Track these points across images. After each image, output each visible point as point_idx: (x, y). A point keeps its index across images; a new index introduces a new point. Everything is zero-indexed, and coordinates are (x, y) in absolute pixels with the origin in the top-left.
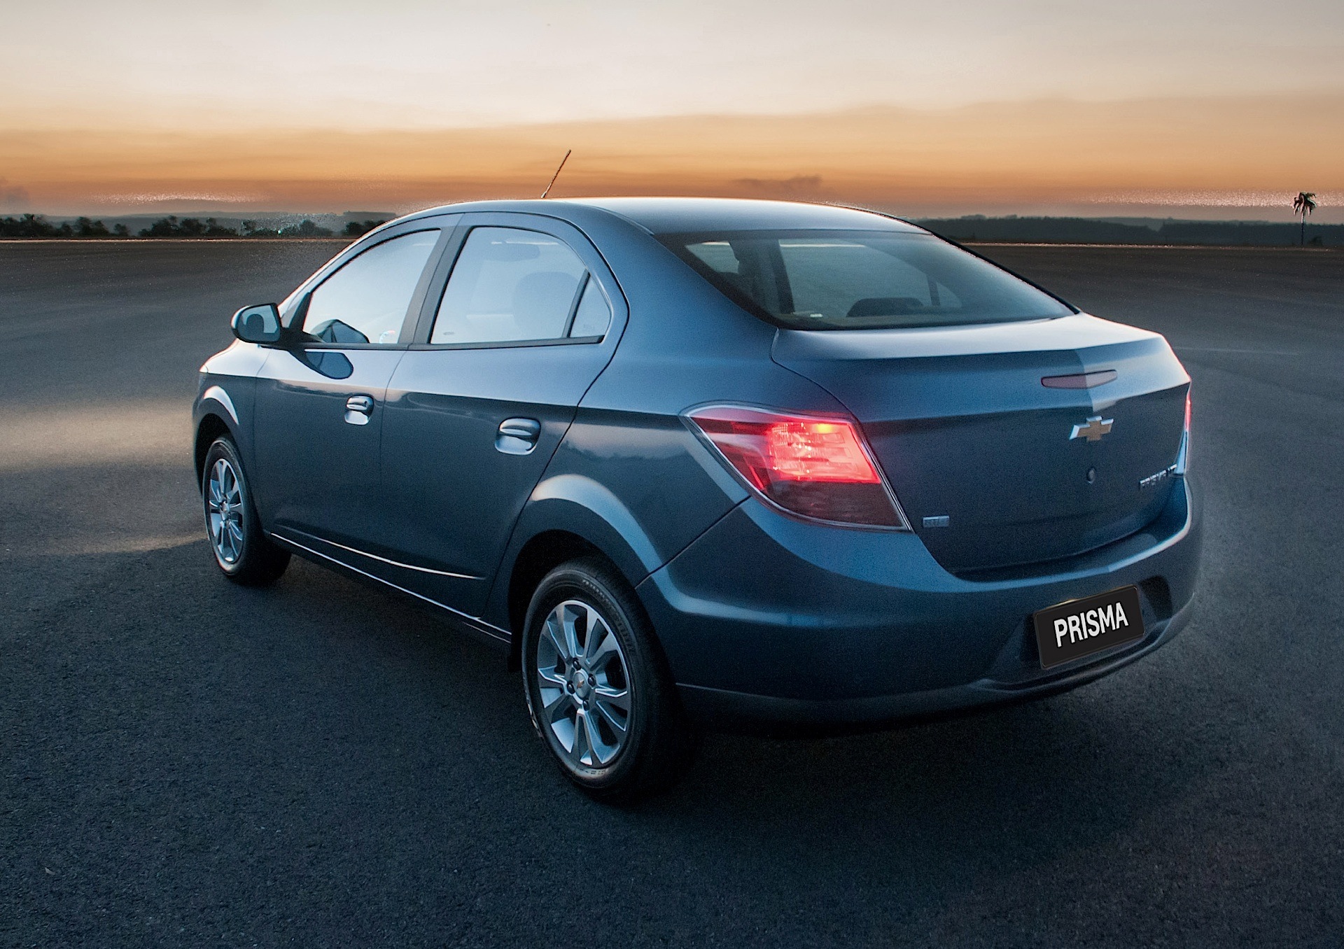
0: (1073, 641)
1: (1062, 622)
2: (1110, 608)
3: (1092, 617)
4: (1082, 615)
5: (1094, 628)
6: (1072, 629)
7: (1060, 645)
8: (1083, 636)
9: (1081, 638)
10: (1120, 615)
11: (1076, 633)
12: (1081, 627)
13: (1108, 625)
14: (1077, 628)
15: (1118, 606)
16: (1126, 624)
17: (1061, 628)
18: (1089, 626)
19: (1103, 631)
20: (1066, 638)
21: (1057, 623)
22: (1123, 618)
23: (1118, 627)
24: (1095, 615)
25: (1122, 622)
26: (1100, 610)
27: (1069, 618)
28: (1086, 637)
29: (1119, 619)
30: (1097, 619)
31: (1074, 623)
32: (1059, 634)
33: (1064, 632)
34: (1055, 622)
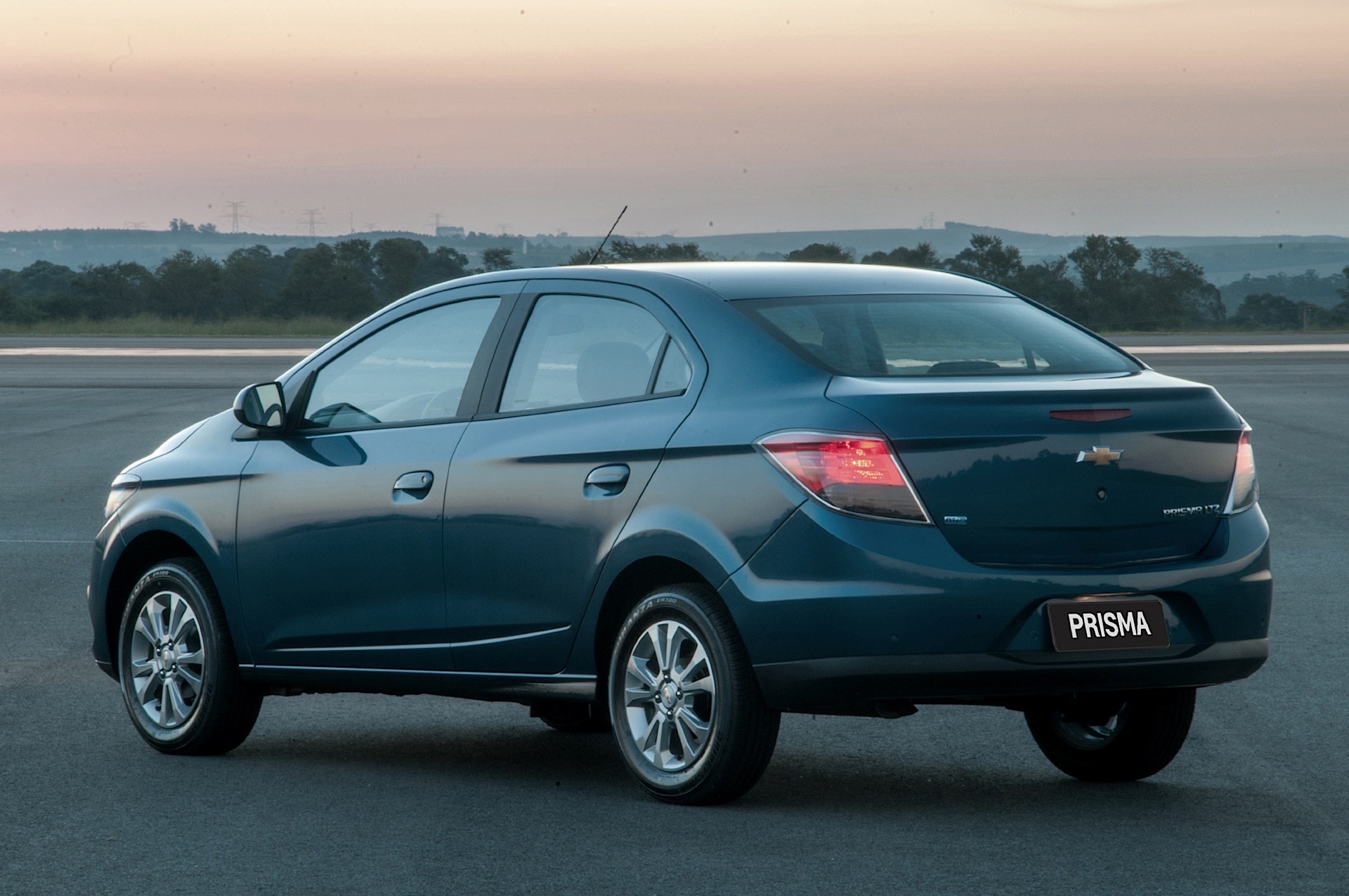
0: (1089, 635)
1: (1077, 616)
2: (1130, 614)
3: (1110, 619)
4: (1099, 615)
5: (1112, 630)
6: (1088, 626)
8: (1100, 634)
9: (1098, 635)
10: (1142, 624)
11: (1092, 629)
12: (1097, 624)
13: (1128, 630)
14: (1093, 625)
15: (1140, 615)
16: (1149, 633)
17: (1076, 621)
18: (1106, 626)
19: (1123, 634)
20: (1081, 631)
21: (1072, 617)
22: (1146, 626)
23: (1139, 633)
24: (1114, 618)
25: (1143, 631)
26: (1119, 615)
27: (1084, 615)
28: (1103, 635)
29: (1140, 627)
30: (1116, 622)
31: (1090, 620)
32: (1074, 627)
33: (1079, 626)
34: (1070, 616)
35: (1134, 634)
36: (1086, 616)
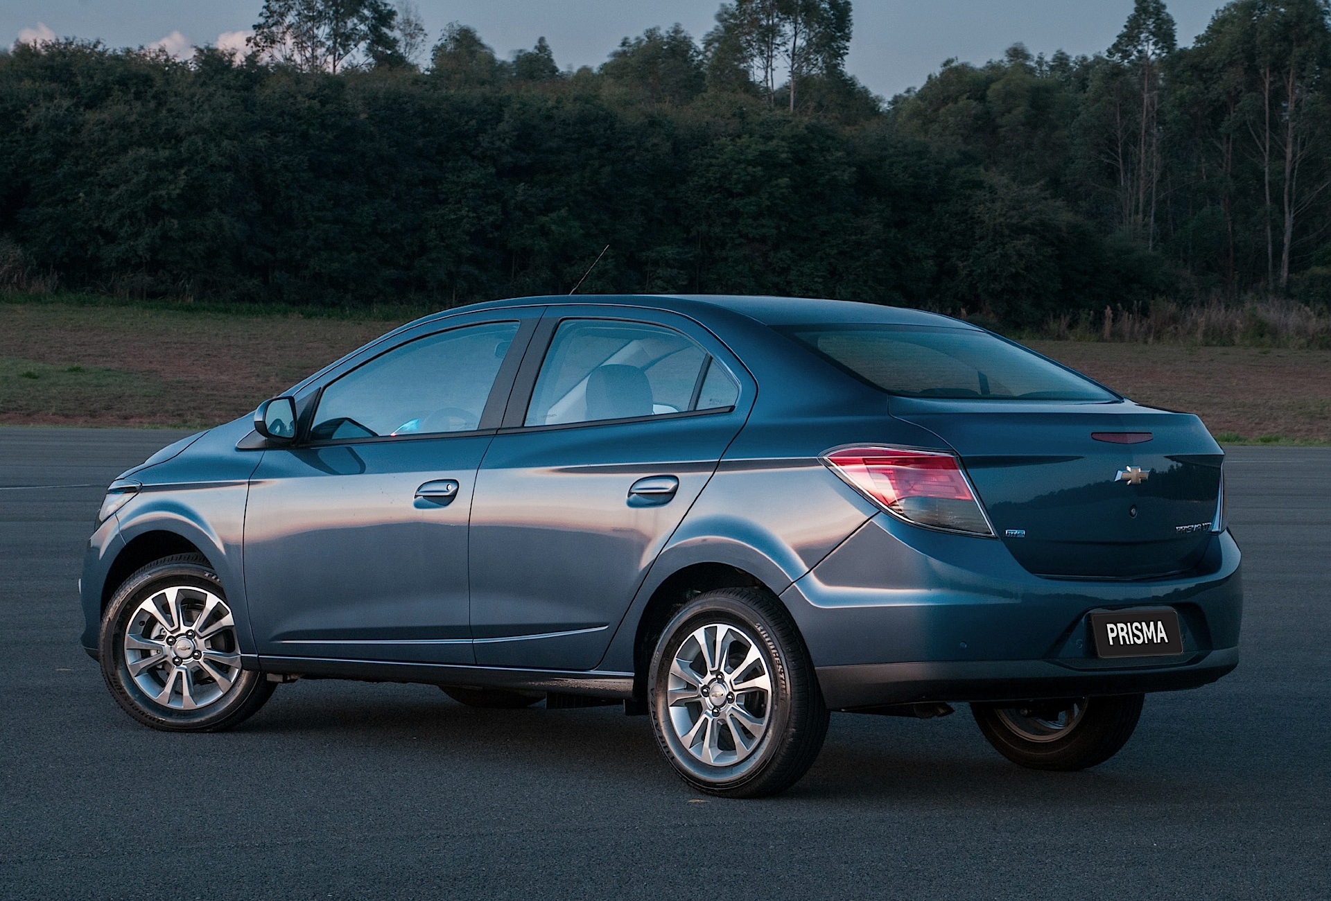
0: (1122, 643)
1: (1112, 626)
2: (1152, 623)
4: (1129, 624)
5: (1138, 637)
6: (1121, 634)
7: (1111, 643)
8: (1130, 642)
9: (1128, 643)
10: (1161, 632)
11: (1123, 637)
12: (1128, 633)
13: (1150, 638)
14: (1124, 634)
15: (1160, 623)
16: (1167, 641)
17: (1112, 630)
18: (1134, 635)
19: (1146, 642)
20: (1116, 639)
21: (1109, 626)
22: (1164, 635)
23: (1159, 641)
24: (1140, 627)
25: (1162, 639)
26: (1144, 624)
27: (1118, 625)
28: (1132, 643)
29: (1160, 635)
30: (1141, 631)
31: (1122, 629)
32: (1111, 635)
33: (1114, 635)
34: (1108, 625)
35: (1155, 641)
36: (1120, 625)
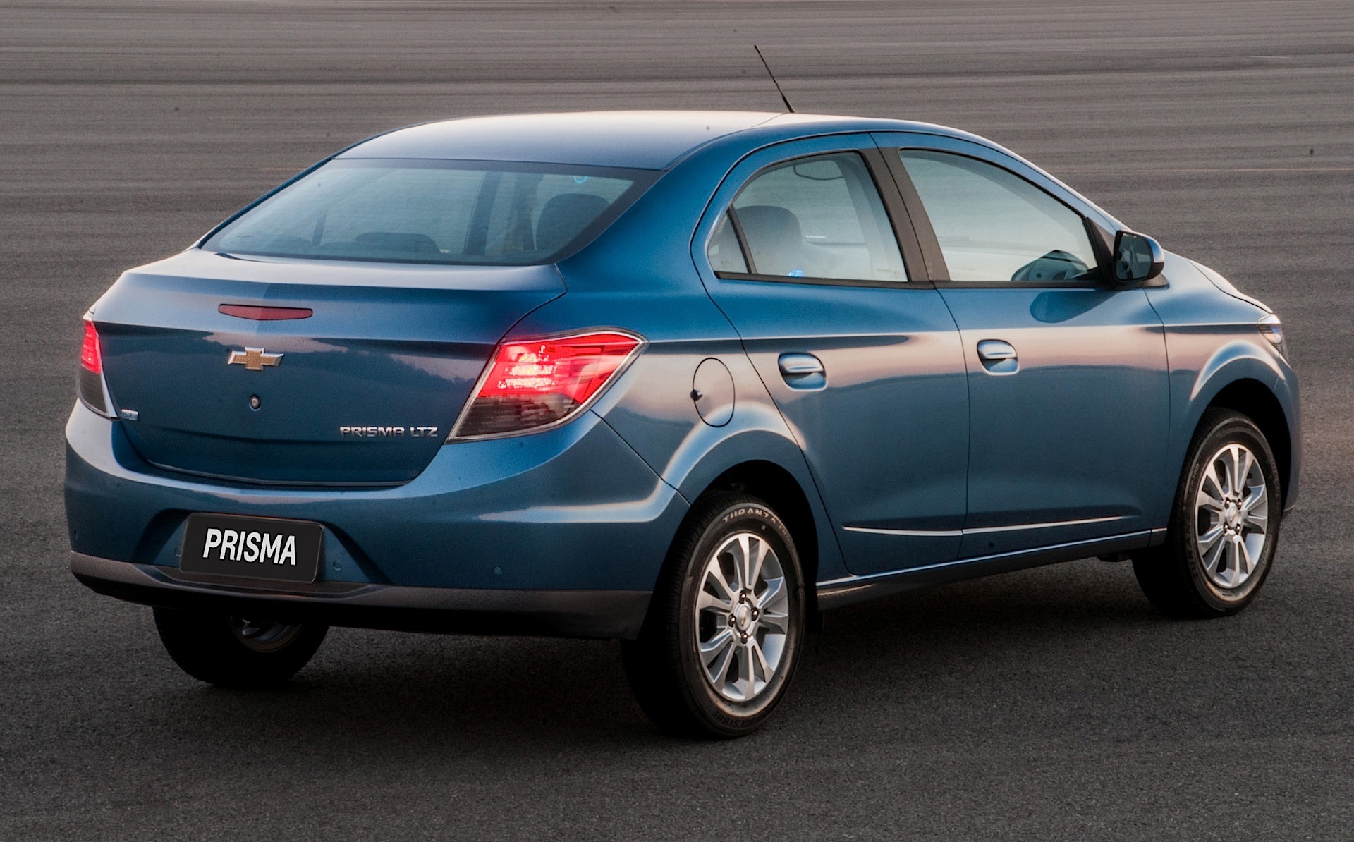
0: (222, 557)
1: (217, 532)
2: (279, 538)
3: (254, 540)
4: (243, 534)
5: (251, 553)
6: (226, 545)
7: (206, 555)
8: (236, 556)
9: (232, 557)
10: (289, 550)
11: (228, 550)
12: (237, 545)
13: (269, 556)
14: (231, 546)
15: (291, 540)
16: (293, 562)
17: (214, 538)
18: (246, 548)
19: (262, 560)
20: (215, 551)
21: (211, 532)
22: (292, 555)
23: (282, 562)
24: (259, 540)
25: (288, 559)
26: (266, 536)
27: (226, 531)
28: (239, 558)
29: (286, 554)
30: (259, 545)
31: (230, 539)
32: (209, 544)
33: (216, 544)
34: (209, 530)
35: (276, 561)
36: (228, 533)
